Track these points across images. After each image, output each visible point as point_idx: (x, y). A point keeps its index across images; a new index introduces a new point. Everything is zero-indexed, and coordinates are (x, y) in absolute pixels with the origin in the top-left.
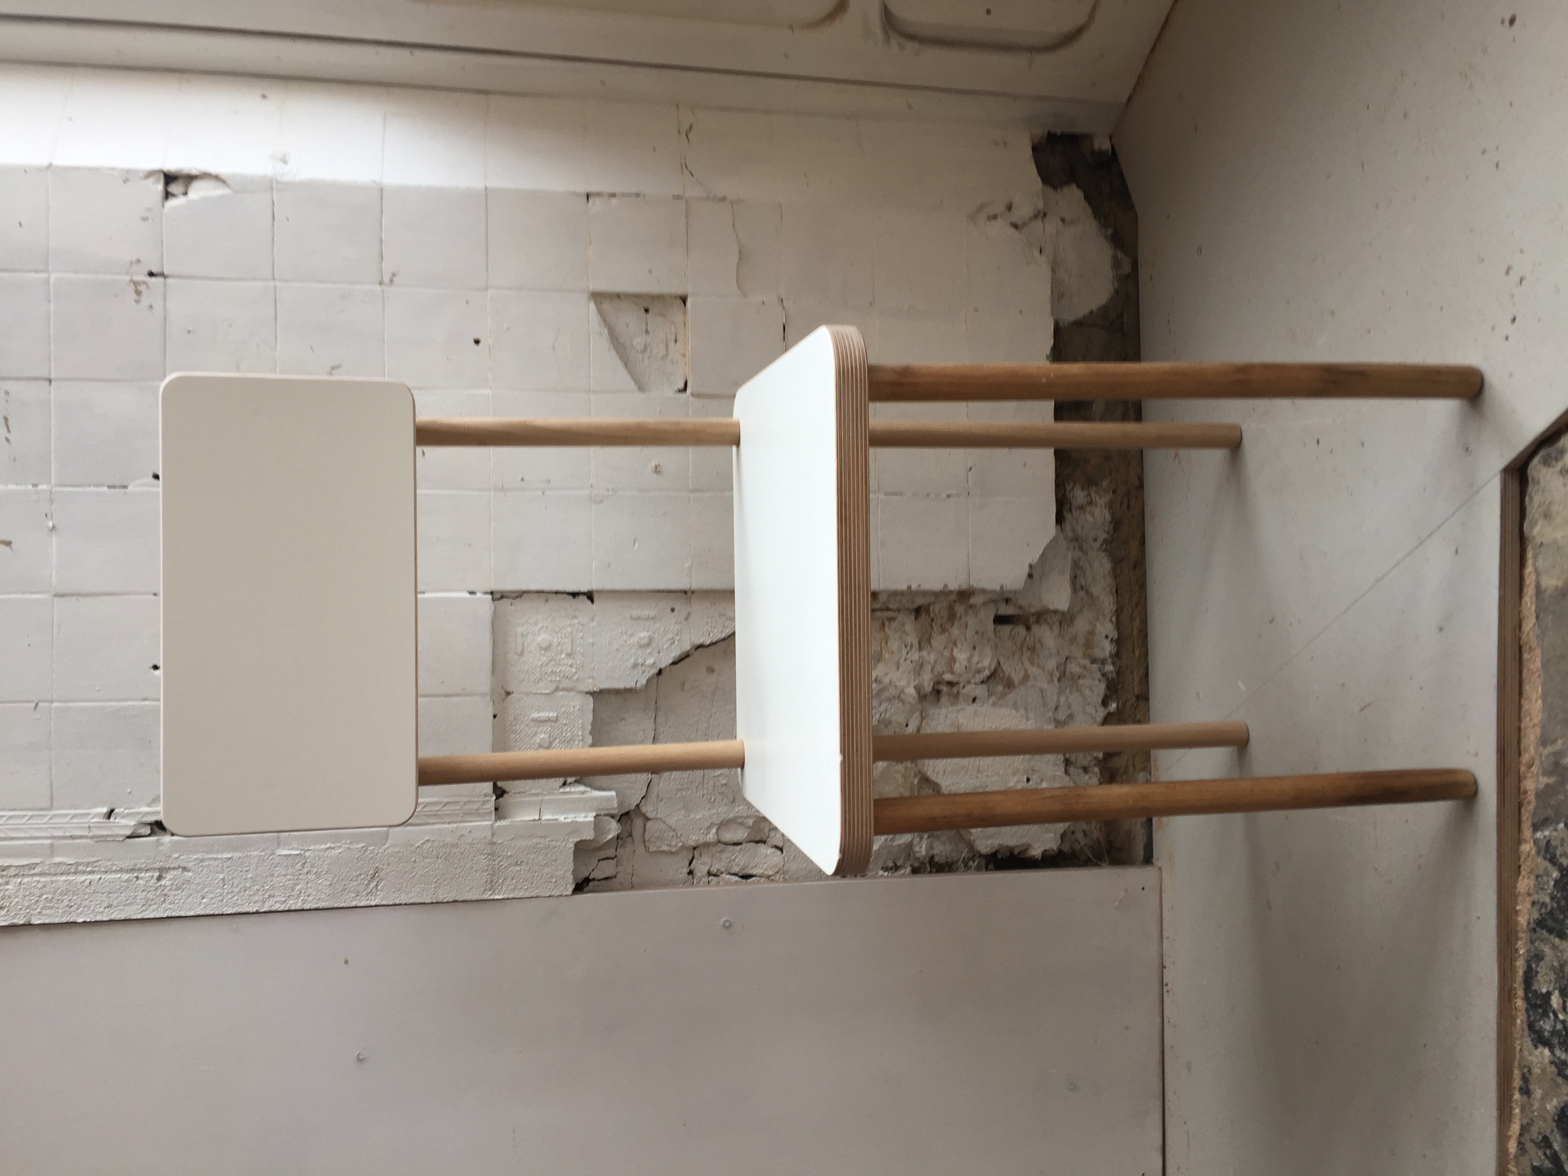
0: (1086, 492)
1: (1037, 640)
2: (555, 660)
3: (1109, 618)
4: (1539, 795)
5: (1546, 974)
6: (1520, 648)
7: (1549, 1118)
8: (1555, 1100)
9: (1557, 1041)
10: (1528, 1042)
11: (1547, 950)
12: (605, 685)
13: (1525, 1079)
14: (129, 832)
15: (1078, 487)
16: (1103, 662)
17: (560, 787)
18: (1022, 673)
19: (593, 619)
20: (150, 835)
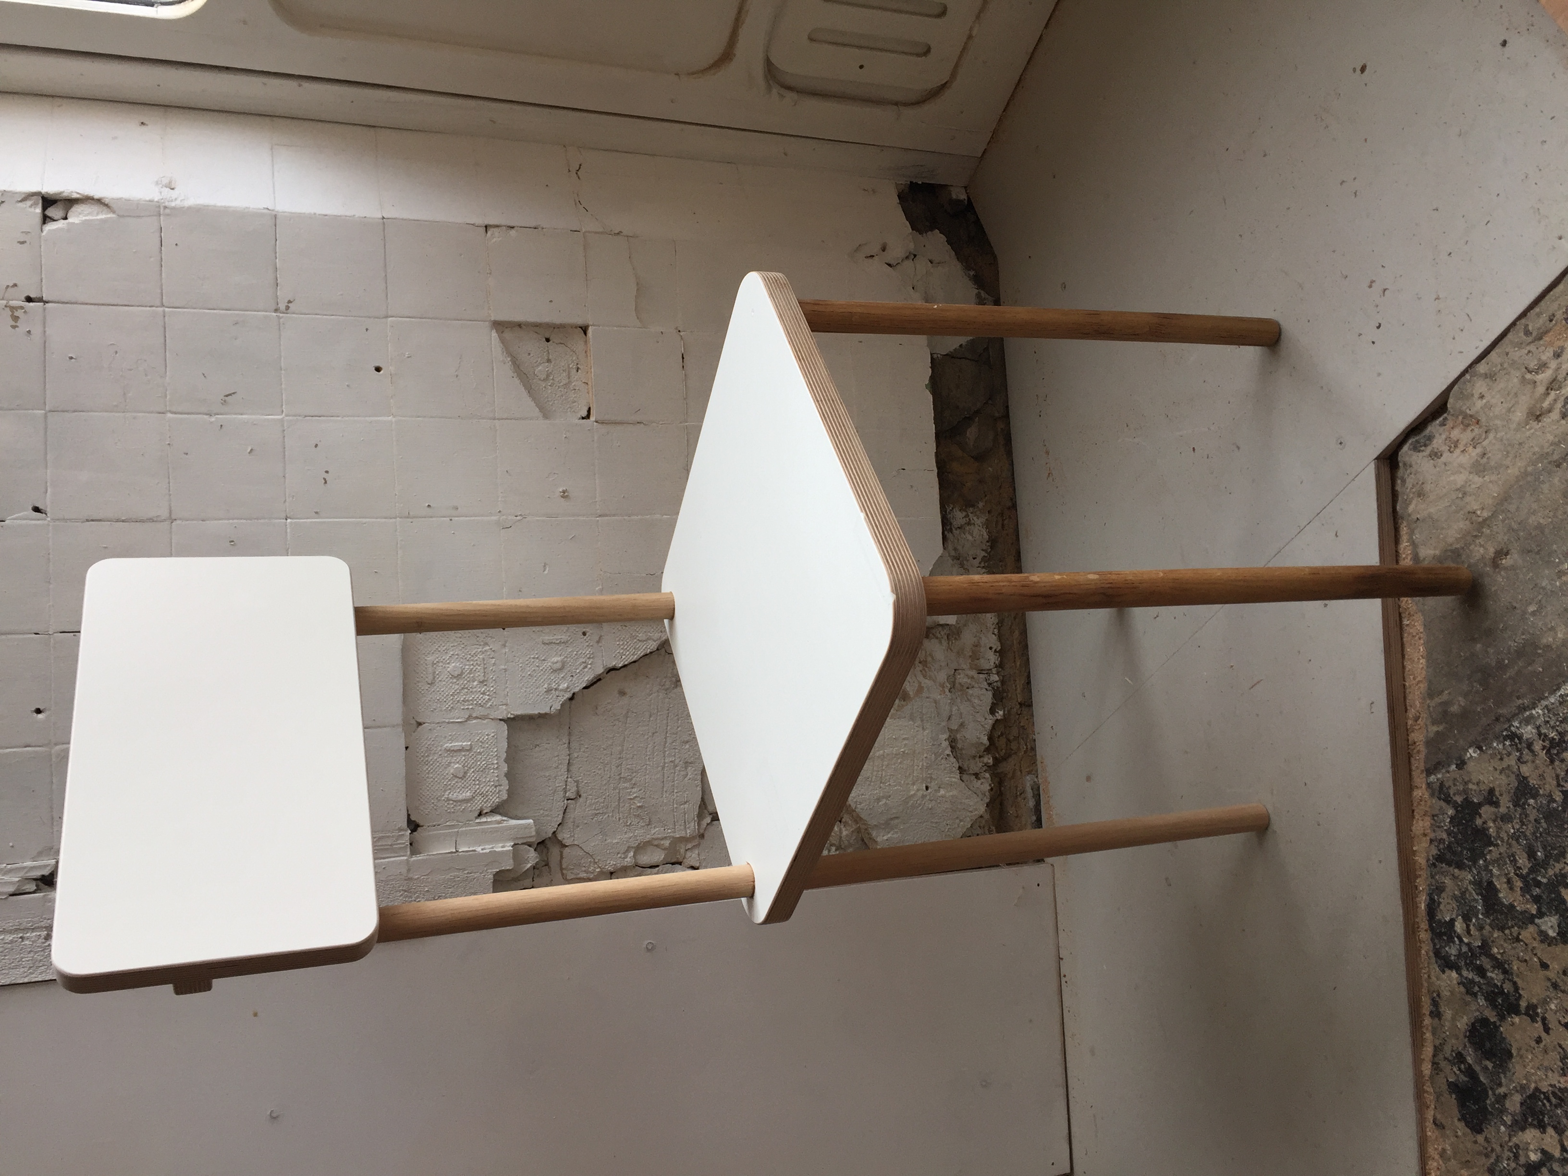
0: (964, 514)
1: (928, 653)
2: (467, 688)
3: (992, 630)
4: (1428, 743)
5: (1448, 903)
6: (1400, 614)
7: (1461, 1036)
8: (1465, 1017)
9: (1463, 963)
10: (1435, 969)
11: (1447, 881)
12: (519, 712)
13: (1435, 1003)
14: (12, 889)
15: (957, 508)
16: (989, 672)
17: (476, 818)
18: (916, 685)
19: (504, 646)
20: (34, 892)
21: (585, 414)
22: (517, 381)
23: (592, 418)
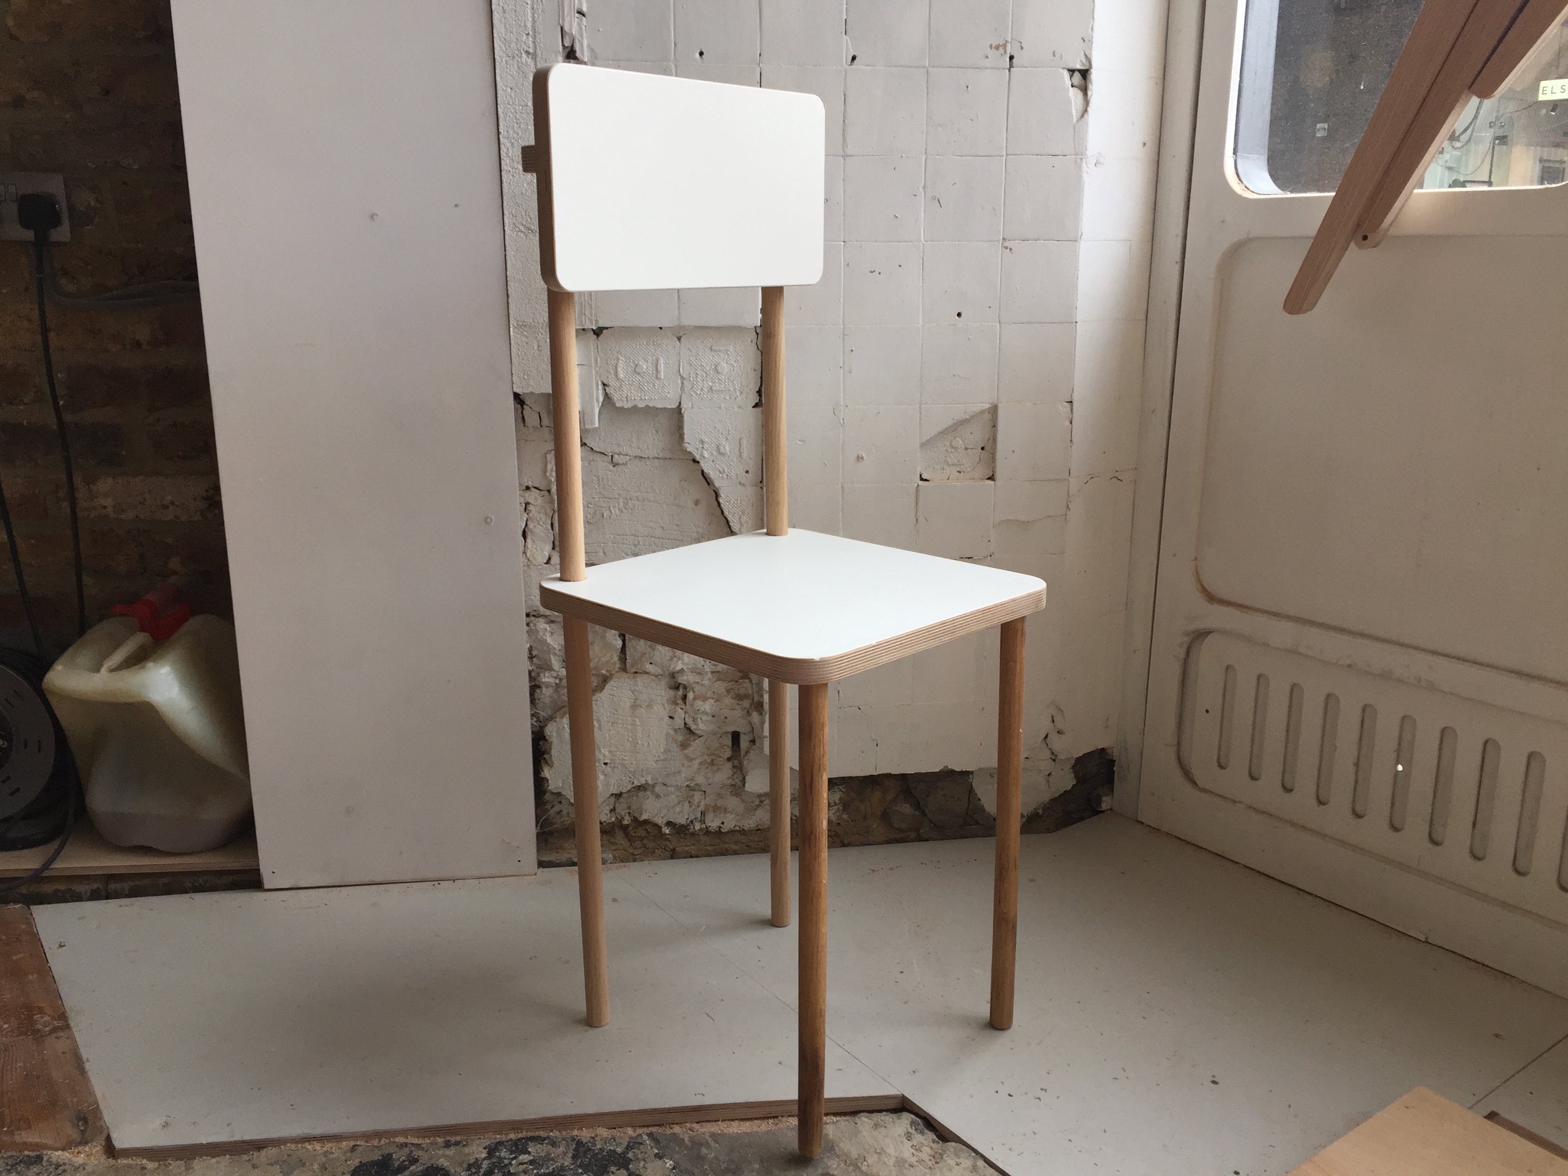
0: (837, 802)
1: (720, 767)
2: (706, 376)
3: (738, 824)
4: (674, 1134)
5: (543, 1150)
6: (777, 1117)
7: (432, 1162)
8: (448, 1164)
9: (494, 1161)
10: (487, 1143)
11: (561, 1149)
12: (686, 418)
13: (457, 1143)
14: (566, 28)
15: (842, 795)
16: (703, 821)
17: (602, 382)
18: (693, 756)
19: (739, 407)
20: (563, 45)
21: (924, 477)
22: (950, 422)
23: (921, 483)
